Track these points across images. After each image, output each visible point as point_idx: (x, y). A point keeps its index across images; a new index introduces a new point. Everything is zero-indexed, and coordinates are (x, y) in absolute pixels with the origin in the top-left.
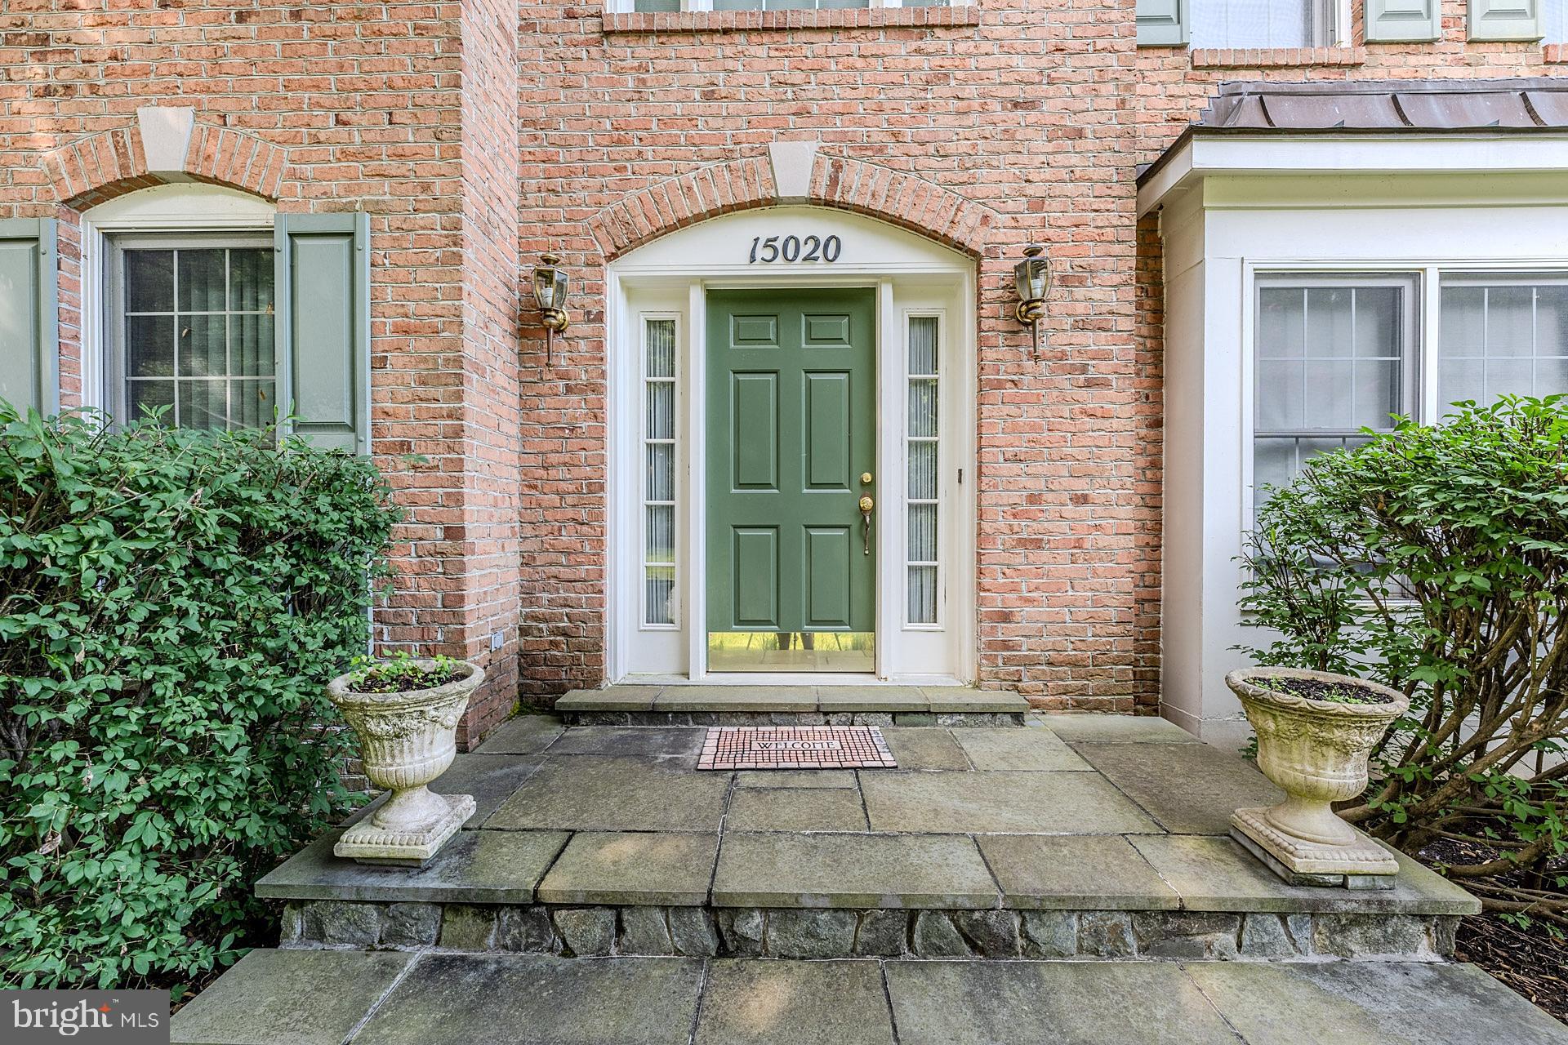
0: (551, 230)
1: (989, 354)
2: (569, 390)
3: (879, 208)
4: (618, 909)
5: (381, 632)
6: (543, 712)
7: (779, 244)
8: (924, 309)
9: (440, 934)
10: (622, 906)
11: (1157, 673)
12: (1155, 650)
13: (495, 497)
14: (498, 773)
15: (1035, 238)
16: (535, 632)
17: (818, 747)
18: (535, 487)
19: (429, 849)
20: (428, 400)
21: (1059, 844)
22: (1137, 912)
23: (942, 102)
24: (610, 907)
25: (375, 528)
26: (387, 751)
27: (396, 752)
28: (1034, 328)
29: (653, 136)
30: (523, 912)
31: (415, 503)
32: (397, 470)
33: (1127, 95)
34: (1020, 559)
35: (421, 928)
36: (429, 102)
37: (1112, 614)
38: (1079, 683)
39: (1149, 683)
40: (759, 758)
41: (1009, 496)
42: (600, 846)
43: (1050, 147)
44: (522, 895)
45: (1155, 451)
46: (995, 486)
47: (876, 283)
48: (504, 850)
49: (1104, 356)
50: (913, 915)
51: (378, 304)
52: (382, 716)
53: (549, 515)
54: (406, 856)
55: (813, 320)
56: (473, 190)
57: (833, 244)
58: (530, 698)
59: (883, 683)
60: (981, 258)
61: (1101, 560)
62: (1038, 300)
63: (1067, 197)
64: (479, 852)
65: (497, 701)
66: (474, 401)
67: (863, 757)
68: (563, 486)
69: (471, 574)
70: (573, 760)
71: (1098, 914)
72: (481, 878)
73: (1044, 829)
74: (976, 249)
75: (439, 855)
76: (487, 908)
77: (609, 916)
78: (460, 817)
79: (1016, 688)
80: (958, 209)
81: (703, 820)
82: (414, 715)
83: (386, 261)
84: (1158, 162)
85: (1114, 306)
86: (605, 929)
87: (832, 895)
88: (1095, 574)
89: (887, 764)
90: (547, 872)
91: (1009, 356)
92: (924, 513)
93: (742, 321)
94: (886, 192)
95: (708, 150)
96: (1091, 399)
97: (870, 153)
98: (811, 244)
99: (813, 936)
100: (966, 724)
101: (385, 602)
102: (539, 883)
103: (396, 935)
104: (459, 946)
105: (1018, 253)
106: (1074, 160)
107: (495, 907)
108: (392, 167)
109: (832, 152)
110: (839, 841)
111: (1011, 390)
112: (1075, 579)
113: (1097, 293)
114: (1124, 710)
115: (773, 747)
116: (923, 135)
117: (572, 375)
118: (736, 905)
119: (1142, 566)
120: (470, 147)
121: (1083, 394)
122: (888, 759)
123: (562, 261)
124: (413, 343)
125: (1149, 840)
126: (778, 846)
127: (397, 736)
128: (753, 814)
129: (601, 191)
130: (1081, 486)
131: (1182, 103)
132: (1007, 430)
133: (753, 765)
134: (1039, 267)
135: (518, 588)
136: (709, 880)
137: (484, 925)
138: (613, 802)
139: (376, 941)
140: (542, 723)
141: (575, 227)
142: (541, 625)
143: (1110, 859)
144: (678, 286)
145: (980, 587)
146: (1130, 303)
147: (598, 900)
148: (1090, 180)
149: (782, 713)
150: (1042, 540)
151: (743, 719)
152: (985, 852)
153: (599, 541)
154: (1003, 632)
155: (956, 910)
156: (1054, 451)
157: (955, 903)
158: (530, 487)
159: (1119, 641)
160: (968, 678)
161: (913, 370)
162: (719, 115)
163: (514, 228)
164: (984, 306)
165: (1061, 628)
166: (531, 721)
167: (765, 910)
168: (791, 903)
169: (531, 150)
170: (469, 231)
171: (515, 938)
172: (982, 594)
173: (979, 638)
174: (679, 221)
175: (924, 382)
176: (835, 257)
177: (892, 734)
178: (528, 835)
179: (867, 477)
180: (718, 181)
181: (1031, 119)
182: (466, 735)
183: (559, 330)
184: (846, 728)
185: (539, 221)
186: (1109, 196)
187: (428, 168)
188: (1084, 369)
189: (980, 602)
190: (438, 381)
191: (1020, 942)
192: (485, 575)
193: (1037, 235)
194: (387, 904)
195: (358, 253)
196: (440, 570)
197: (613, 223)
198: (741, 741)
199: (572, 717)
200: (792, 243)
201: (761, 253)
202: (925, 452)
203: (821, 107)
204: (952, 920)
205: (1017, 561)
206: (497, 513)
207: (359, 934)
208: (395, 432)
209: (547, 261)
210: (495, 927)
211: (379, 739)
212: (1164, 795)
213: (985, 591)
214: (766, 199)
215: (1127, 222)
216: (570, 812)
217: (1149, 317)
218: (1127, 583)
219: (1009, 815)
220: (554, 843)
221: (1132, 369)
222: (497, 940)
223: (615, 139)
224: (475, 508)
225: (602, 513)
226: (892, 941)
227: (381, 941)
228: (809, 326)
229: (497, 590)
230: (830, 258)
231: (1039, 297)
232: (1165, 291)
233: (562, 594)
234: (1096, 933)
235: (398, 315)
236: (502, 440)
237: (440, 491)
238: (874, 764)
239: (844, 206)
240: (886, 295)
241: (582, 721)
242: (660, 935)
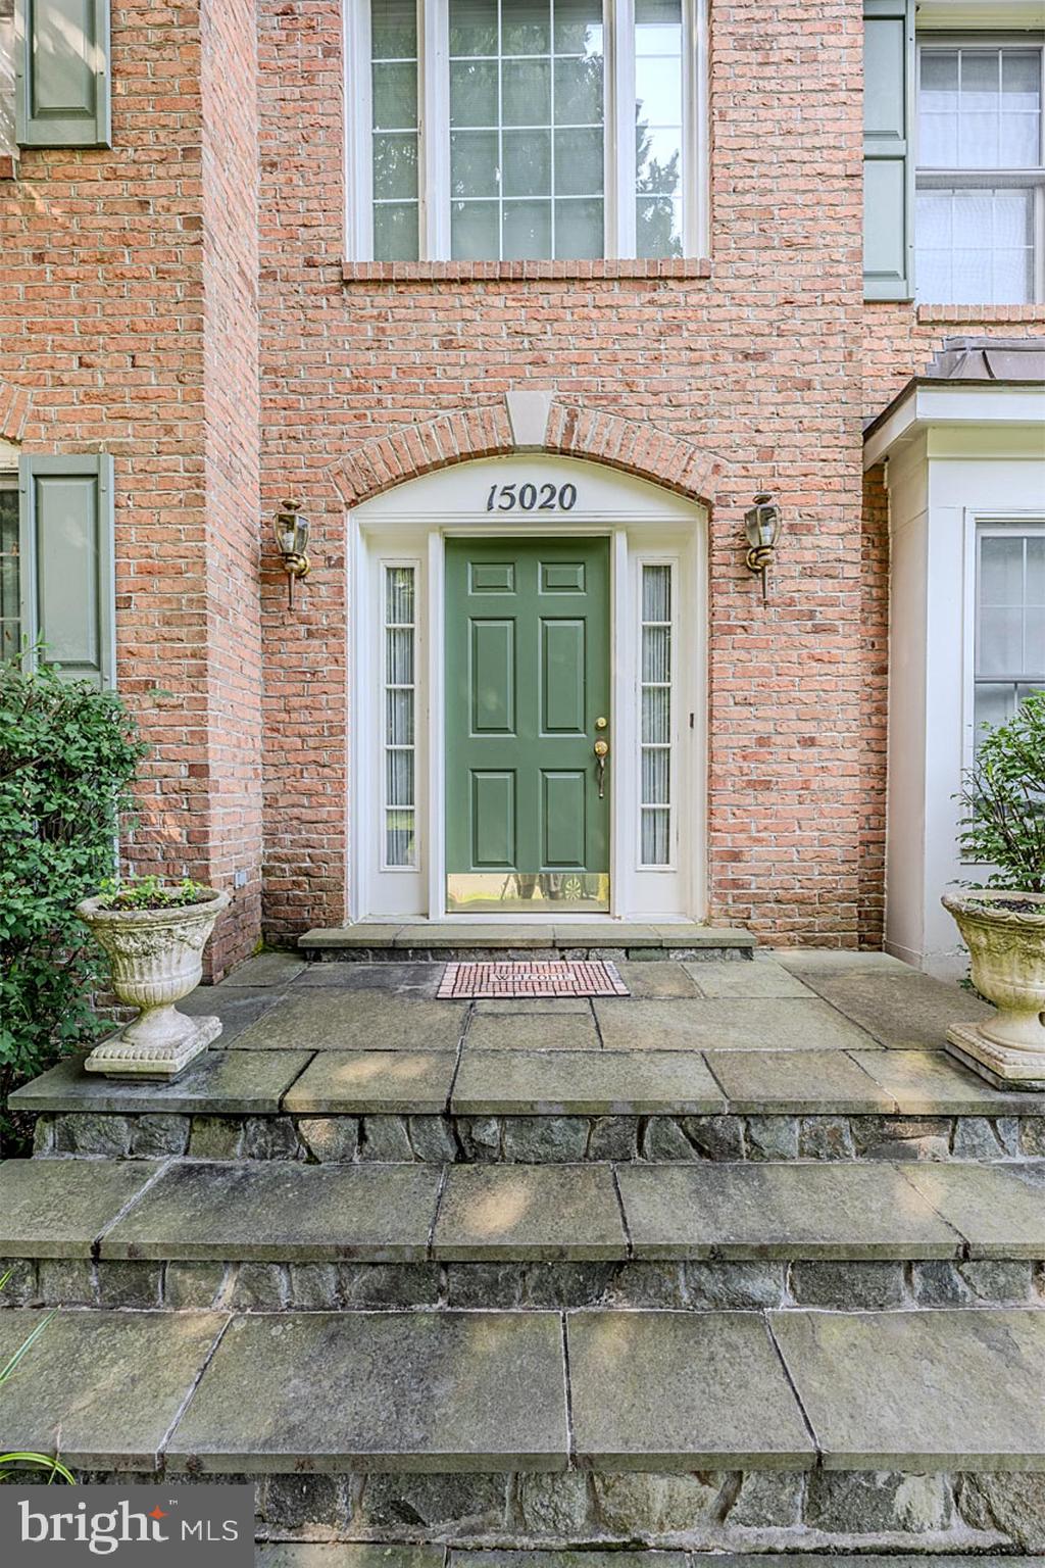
0: (293, 477)
1: (719, 600)
2: (310, 634)
3: (614, 457)
4: (360, 1117)
5: (127, 868)
6: (286, 950)
7: (516, 493)
8: (657, 558)
9: (188, 1144)
10: (365, 1115)
11: (881, 912)
12: (880, 890)
13: (238, 738)
14: (243, 1002)
15: (765, 487)
16: (278, 873)
17: (554, 978)
18: (277, 730)
19: (178, 1063)
20: (172, 640)
21: (782, 1059)
22: (855, 1116)
23: (675, 352)
24: (353, 1116)
25: (121, 760)
26: (136, 969)
27: (145, 970)
28: (764, 575)
29: (393, 384)
30: (269, 1122)
31: (160, 741)
32: (143, 708)
33: (854, 348)
34: (750, 800)
35: (170, 1138)
36: (171, 345)
37: (838, 853)
38: (806, 920)
39: (873, 922)
40: (497, 988)
41: (739, 740)
42: (343, 1063)
43: (779, 398)
44: (268, 1106)
45: (880, 697)
46: (726, 729)
47: (610, 532)
48: (250, 1067)
49: (832, 603)
50: (643, 1120)
51: (122, 545)
52: (130, 933)
53: (291, 758)
54: (155, 1069)
55: (550, 568)
56: (215, 433)
57: (568, 492)
58: (273, 936)
59: (617, 921)
60: (713, 506)
61: (827, 800)
62: (767, 547)
63: (796, 447)
64: (225, 1069)
65: (240, 938)
66: (217, 641)
67: (597, 987)
68: (305, 729)
69: (216, 811)
70: (315, 991)
71: (819, 1118)
72: (228, 1090)
73: (770, 1046)
74: (708, 497)
75: (187, 1071)
76: (233, 1118)
77: (352, 1125)
78: (207, 1035)
79: (746, 925)
80: (690, 458)
81: (443, 1041)
82: (163, 933)
83: (130, 503)
84: (884, 413)
85: (841, 554)
86: (349, 1137)
87: (566, 1102)
88: (822, 815)
89: (620, 993)
90: (292, 1085)
91: (739, 603)
92: (657, 760)
93: (480, 568)
94: (620, 441)
95: (446, 398)
96: (818, 644)
97: (604, 402)
98: (547, 492)
99: (547, 1142)
100: (697, 959)
101: (131, 839)
102: (284, 1094)
103: (145, 1146)
104: (208, 1155)
105: (748, 501)
106: (803, 410)
107: (242, 1117)
108: (136, 410)
109: (568, 401)
110: (573, 1057)
111: (741, 636)
112: (802, 819)
113: (824, 541)
114: (849, 946)
115: (511, 979)
116: (657, 385)
117: (313, 619)
118: (473, 1113)
119: (868, 809)
120: (212, 391)
121: (811, 639)
122: (621, 988)
123: (303, 507)
124: (157, 584)
125: (868, 1054)
126: (515, 1062)
127: (146, 954)
128: (490, 1035)
129: (341, 439)
130: (809, 729)
131: (908, 357)
132: (738, 675)
133: (491, 995)
134: (769, 514)
135: (261, 829)
136: (447, 1090)
137: (230, 1135)
138: (355, 1026)
139: (127, 1151)
140: (285, 960)
141: (316, 473)
142: (284, 866)
143: (831, 1070)
144: (416, 534)
145: (711, 828)
146: (856, 550)
147: (341, 1109)
148: (818, 430)
149: (518, 949)
150: (770, 781)
151: (481, 955)
152: (712, 1065)
153: (340, 783)
154: (733, 871)
155: (684, 1116)
156: (782, 695)
157: (682, 1109)
158: (272, 730)
159: (845, 880)
160: (700, 916)
161: (647, 617)
162: (457, 364)
163: (256, 475)
164: (716, 553)
165: (788, 867)
166: (274, 959)
167: (501, 1117)
168: (527, 1110)
169: (272, 397)
170: (211, 473)
171: (261, 1146)
172: (713, 834)
173: (710, 876)
174: (418, 468)
175: (658, 629)
176: (571, 505)
177: (626, 968)
178: (273, 1054)
179: (602, 722)
180: (456, 429)
181: (760, 371)
182: (211, 968)
183: (300, 575)
184: (581, 963)
185: (280, 468)
186: (837, 446)
187: (171, 411)
188: (811, 615)
189: (711, 842)
190: (182, 621)
191: (744, 1146)
192: (229, 814)
193: (767, 485)
194: (136, 1115)
195: (101, 494)
196: (185, 807)
197: (354, 470)
198: (479, 974)
199: (314, 954)
200: (529, 491)
201: (498, 501)
202: (658, 697)
203: (556, 357)
204: (681, 1126)
205: (747, 801)
206: (240, 754)
207: (110, 1145)
208: (140, 672)
209: (288, 506)
210: (242, 1136)
211: (128, 956)
212: (884, 1017)
213: (716, 831)
214: (503, 448)
215: (853, 472)
216: (314, 1035)
217: (875, 566)
218: (853, 823)
219: (736, 1035)
220: (299, 1061)
221: (858, 616)
222: (244, 1149)
223: (355, 386)
224: (218, 747)
225: (343, 755)
226: (623, 1146)
227: (131, 1152)
228: (545, 573)
229: (241, 829)
230: (566, 506)
231: (769, 543)
232: (890, 541)
233: (305, 835)
234: (817, 1137)
235: (142, 557)
236: (245, 683)
237: (184, 729)
238: (607, 993)
239: (580, 455)
240: (620, 544)
241: (324, 958)
242: (402, 1143)
